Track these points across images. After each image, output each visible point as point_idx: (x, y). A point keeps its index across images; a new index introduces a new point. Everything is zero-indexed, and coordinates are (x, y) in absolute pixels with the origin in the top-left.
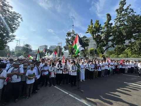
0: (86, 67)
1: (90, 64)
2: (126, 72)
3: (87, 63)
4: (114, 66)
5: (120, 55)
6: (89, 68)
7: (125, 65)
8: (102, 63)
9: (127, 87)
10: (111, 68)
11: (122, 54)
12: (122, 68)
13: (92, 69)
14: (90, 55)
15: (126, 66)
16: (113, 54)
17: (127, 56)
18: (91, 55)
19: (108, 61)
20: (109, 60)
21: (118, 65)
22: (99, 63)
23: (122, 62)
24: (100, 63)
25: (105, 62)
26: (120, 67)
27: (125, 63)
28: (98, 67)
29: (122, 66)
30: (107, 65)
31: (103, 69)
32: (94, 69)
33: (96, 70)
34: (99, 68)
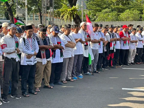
0: (7, 49)
1: (21, 40)
2: (131, 60)
3: (12, 36)
4: (102, 43)
5: (125, 13)
6: (20, 55)
7: (129, 40)
8: (67, 35)
9: (127, 99)
10: (93, 51)
11: (130, 8)
12: (123, 48)
13: (29, 56)
14: (29, 10)
15: (132, 42)
16: (107, 10)
17: (141, 17)
18: (36, 11)
19: (85, 25)
20: (88, 24)
21: (112, 41)
22: (56, 35)
23: (123, 31)
24: (62, 36)
25: (77, 32)
26: (118, 46)
27: (132, 34)
28: (54, 51)
29: (123, 42)
30: (81, 41)
31: (69, 54)
32: (39, 55)
33: (44, 61)
34: (58, 51)
